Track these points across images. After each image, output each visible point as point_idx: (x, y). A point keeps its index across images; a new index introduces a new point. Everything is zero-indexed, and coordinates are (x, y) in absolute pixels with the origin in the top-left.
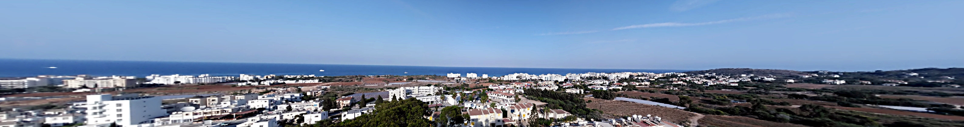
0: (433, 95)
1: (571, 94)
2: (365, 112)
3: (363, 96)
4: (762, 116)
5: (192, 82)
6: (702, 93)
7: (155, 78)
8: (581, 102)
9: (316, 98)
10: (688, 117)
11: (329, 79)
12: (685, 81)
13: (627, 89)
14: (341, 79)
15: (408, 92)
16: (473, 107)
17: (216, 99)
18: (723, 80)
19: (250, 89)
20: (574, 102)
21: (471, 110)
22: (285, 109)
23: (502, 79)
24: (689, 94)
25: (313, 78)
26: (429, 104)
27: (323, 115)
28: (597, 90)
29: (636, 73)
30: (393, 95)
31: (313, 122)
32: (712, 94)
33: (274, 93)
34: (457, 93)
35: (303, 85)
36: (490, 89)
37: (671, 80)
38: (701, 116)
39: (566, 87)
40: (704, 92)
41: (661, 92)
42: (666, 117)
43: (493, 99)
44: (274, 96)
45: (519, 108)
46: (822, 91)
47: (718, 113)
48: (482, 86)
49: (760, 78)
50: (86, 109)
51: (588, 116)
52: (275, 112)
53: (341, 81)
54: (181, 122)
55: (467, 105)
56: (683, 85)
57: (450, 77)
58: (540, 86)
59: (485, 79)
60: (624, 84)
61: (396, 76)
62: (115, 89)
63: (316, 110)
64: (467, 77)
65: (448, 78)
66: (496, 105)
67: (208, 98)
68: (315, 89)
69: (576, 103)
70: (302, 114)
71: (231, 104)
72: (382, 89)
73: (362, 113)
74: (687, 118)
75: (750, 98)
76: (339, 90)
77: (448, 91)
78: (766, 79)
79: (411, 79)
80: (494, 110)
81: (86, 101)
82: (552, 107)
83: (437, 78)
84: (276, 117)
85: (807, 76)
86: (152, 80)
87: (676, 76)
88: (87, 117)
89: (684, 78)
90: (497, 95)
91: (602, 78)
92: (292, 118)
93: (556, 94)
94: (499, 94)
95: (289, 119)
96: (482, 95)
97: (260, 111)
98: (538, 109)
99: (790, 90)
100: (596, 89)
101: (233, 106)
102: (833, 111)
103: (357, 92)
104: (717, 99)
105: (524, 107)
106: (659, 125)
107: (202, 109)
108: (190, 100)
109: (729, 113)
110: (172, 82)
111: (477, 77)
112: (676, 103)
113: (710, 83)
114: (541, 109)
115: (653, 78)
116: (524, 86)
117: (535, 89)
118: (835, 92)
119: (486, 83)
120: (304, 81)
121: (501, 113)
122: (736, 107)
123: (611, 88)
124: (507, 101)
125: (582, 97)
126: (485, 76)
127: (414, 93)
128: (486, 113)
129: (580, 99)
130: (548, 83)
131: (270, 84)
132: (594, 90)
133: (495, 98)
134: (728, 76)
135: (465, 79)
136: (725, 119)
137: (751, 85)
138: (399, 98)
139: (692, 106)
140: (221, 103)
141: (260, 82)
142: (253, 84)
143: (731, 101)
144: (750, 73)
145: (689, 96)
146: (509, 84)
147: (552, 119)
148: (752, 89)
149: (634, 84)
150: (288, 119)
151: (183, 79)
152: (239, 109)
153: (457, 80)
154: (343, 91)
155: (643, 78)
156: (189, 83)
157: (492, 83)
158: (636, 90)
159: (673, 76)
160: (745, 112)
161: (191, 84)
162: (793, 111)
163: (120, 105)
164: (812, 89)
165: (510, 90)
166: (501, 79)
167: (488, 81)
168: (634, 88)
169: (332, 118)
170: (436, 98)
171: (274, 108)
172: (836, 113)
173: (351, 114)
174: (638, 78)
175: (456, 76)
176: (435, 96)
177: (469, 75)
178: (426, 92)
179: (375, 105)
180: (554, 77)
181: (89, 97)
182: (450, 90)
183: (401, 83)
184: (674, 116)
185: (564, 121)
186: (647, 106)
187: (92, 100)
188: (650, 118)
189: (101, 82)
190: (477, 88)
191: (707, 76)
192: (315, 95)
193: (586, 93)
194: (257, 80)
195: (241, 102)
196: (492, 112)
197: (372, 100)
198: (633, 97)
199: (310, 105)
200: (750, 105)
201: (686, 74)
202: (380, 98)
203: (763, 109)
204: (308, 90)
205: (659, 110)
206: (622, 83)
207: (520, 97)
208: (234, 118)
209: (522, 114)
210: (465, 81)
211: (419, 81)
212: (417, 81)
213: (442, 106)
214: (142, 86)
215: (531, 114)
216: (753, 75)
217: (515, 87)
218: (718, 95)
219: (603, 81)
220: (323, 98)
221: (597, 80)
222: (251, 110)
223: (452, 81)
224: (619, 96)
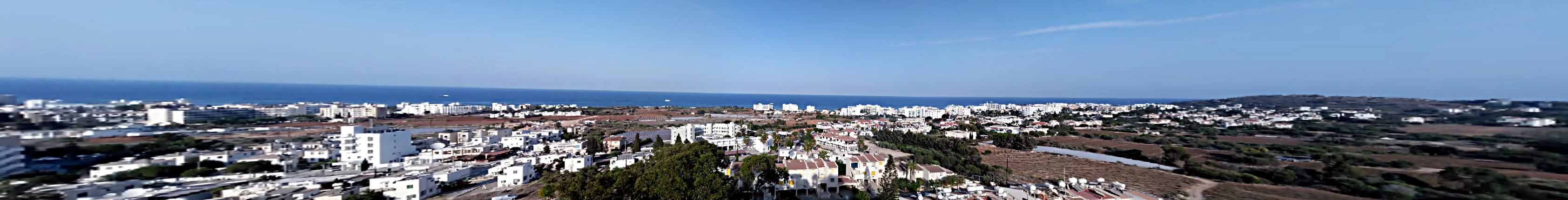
0: (732, 136)
1: (955, 140)
2: (640, 158)
3: (638, 135)
4: (1348, 187)
5: (441, 112)
6: (1212, 142)
7: (405, 106)
8: (972, 153)
9: (578, 137)
10: (1182, 184)
11: (595, 110)
12: (1176, 120)
13: (1057, 133)
14: (608, 110)
15: (698, 132)
16: (792, 156)
17: (467, 134)
18: (1257, 118)
19: (503, 122)
20: (959, 153)
21: (789, 161)
22: (542, 150)
23: (837, 114)
24: (1185, 144)
25: (574, 109)
26: (727, 150)
27: (587, 160)
28: (1001, 133)
29: (1075, 104)
30: (677, 135)
31: (575, 170)
32: (1234, 143)
33: (530, 128)
34: (768, 135)
35: (563, 118)
36: (818, 129)
37: (1145, 116)
38: (1210, 185)
39: (946, 127)
40: (1216, 141)
41: (1124, 138)
42: (1137, 184)
43: (822, 145)
44: (529, 132)
45: (864, 161)
46: (1495, 141)
47: (1248, 180)
48: (806, 123)
49: (1343, 115)
50: (340, 142)
51: (985, 177)
52: (531, 153)
53: (609, 114)
54: (431, 162)
55: (784, 153)
56: (1171, 127)
57: (757, 109)
58: (900, 126)
59: (811, 114)
60: (1052, 123)
61: (681, 107)
62: (366, 120)
63: (578, 153)
64: (783, 109)
65: (755, 112)
66: (828, 155)
67: (459, 133)
68: (577, 125)
69: (964, 155)
70: (562, 158)
71: (483, 142)
72: (661, 127)
73: (636, 160)
74: (1180, 186)
75: (1319, 152)
76: (606, 127)
77: (755, 131)
78: (1359, 116)
79: (702, 113)
80: (825, 163)
81: (340, 133)
82: (920, 160)
83: (739, 111)
84: (531, 161)
85: (1457, 111)
86: (402, 109)
87: (1156, 111)
88: (340, 152)
89: (1174, 114)
90: (829, 139)
91: (1010, 113)
92: (550, 163)
93: (927, 139)
94: (832, 137)
95: (547, 163)
96: (806, 138)
97: (514, 151)
98: (897, 163)
99: (1416, 137)
100: (999, 132)
101: (484, 144)
102: (1523, 181)
103: (629, 130)
104: (1245, 154)
105: (873, 160)
106: (1122, 198)
107: (452, 147)
108: (440, 134)
109: (1272, 180)
110: (421, 112)
111: (798, 110)
112: (1158, 159)
113: (1230, 124)
114: (902, 164)
115: (1109, 113)
116: (874, 126)
117: (892, 131)
118: (1529, 143)
119: (812, 119)
120: (564, 113)
121: (836, 167)
122: (1287, 168)
123: (1027, 130)
124: (845, 149)
125: (974, 145)
126: (810, 109)
127: (707, 133)
128: (812, 166)
129: (970, 148)
130: (914, 122)
131: (526, 116)
132: (996, 133)
133: (826, 144)
134: (1269, 108)
135: (780, 113)
136: (1265, 191)
137: (1321, 127)
138: (685, 139)
139: (1191, 165)
140: (471, 140)
141: (513, 112)
142: (506, 115)
143: (1277, 157)
144: (1320, 104)
145: (1184, 146)
146: (848, 122)
147: (920, 181)
148: (1324, 136)
149: (1071, 124)
150: (545, 164)
151: (434, 109)
152: (491, 148)
153: (768, 114)
154: (612, 128)
155: (1088, 113)
156: (439, 114)
157: (820, 120)
158: (1075, 134)
159: (1149, 110)
160: (1307, 178)
161: (441, 114)
162: (1422, 179)
163: (370, 139)
164: (1470, 135)
165: (849, 131)
166: (835, 113)
167: (815, 116)
168: (1072, 131)
169: (599, 165)
170: (737, 141)
171: (529, 148)
172: (1533, 186)
173: (622, 160)
174: (1079, 113)
175: (766, 108)
176: (735, 138)
177: (786, 107)
178: (722, 132)
179: (652, 148)
180: (924, 111)
181: (344, 129)
182: (757, 129)
183: (687, 119)
184: (1153, 182)
185: (942, 184)
186: (1098, 164)
187: (347, 131)
188: (1102, 184)
189: (356, 111)
190: (797, 127)
191: (1223, 110)
192: (577, 133)
193: (982, 137)
194: (510, 110)
195: (494, 140)
196: (821, 165)
197: (648, 141)
198: (1070, 146)
199: (572, 146)
200: (1319, 166)
201: (1176, 107)
202: (659, 139)
203: (1350, 173)
204: (568, 125)
205: (1120, 170)
206: (1048, 122)
207: (866, 143)
208: (485, 159)
209: (871, 170)
210: (780, 116)
211: (712, 115)
212: (710, 116)
213: (745, 154)
214: (393, 116)
215: (885, 172)
216: (1326, 108)
217: (858, 126)
218: (1247, 145)
219: (1012, 118)
220: (587, 137)
221: (1001, 116)
222: (505, 149)
223: (761, 115)
224: (1042, 143)
